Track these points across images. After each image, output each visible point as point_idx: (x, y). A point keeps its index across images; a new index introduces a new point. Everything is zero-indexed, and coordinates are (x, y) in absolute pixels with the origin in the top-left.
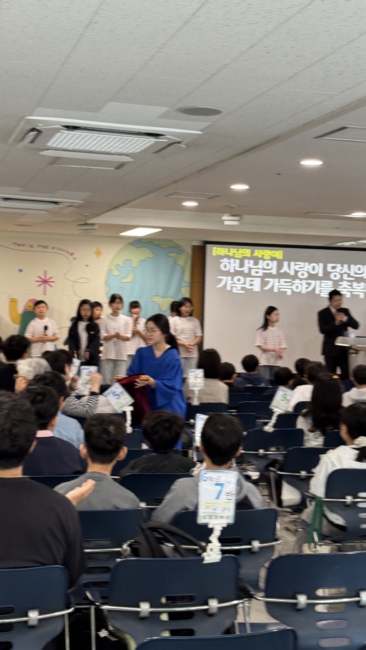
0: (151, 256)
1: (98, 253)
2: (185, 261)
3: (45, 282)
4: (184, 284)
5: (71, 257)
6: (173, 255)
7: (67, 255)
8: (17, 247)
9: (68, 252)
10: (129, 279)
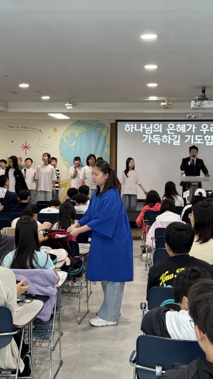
0: (86, 130)
1: (55, 130)
2: (106, 133)
3: (26, 147)
4: (106, 146)
5: (40, 133)
6: (100, 129)
7: (38, 132)
8: (10, 128)
9: (38, 130)
10: (74, 144)
